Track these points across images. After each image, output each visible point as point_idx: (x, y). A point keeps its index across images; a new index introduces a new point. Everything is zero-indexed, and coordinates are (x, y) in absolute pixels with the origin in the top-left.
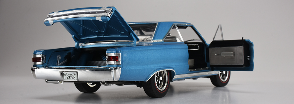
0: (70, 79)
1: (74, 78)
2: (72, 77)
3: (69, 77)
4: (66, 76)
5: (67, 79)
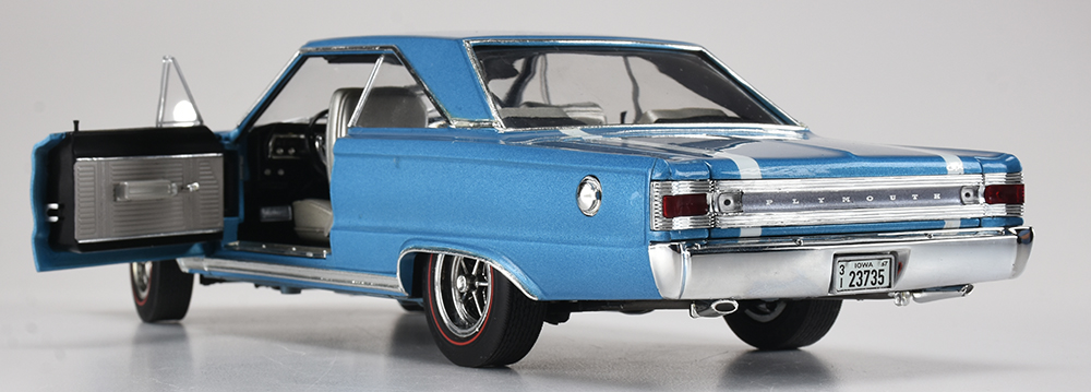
0: (862, 286)
1: (880, 280)
2: (871, 276)
3: (857, 277)
4: (847, 271)
5: (851, 285)
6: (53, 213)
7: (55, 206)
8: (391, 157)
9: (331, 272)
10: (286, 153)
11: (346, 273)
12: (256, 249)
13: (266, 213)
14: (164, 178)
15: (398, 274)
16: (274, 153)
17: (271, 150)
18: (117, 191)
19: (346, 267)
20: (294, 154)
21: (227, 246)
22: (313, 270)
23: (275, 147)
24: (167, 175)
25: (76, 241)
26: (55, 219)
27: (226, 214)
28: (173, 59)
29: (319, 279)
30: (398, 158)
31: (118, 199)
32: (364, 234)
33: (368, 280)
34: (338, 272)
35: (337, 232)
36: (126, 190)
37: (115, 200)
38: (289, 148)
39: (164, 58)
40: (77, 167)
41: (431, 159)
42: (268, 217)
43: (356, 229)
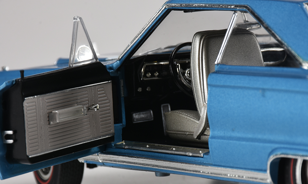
6: (9, 137)
7: (10, 132)
8: (257, 89)
9: (210, 167)
10: (153, 75)
11: (223, 168)
12: (142, 149)
13: (136, 116)
14: (78, 104)
15: (268, 171)
16: (145, 76)
17: (143, 74)
18: (50, 117)
19: (222, 164)
20: (158, 76)
21: (115, 145)
22: (194, 166)
23: (146, 72)
24: (79, 101)
25: (28, 157)
26: (11, 141)
27: (115, 122)
28: (80, 18)
29: (199, 172)
30: (264, 90)
31: (52, 123)
32: (238, 142)
33: (241, 174)
34: (216, 168)
35: (213, 140)
36: (57, 116)
37: (49, 124)
38: (155, 72)
39: (74, 19)
40: (25, 104)
41: (292, 92)
42: (138, 120)
43: (231, 138)
